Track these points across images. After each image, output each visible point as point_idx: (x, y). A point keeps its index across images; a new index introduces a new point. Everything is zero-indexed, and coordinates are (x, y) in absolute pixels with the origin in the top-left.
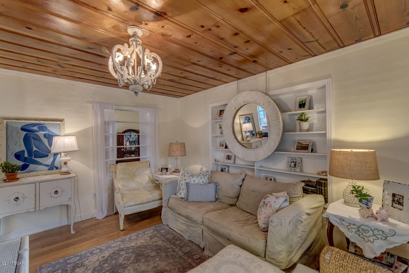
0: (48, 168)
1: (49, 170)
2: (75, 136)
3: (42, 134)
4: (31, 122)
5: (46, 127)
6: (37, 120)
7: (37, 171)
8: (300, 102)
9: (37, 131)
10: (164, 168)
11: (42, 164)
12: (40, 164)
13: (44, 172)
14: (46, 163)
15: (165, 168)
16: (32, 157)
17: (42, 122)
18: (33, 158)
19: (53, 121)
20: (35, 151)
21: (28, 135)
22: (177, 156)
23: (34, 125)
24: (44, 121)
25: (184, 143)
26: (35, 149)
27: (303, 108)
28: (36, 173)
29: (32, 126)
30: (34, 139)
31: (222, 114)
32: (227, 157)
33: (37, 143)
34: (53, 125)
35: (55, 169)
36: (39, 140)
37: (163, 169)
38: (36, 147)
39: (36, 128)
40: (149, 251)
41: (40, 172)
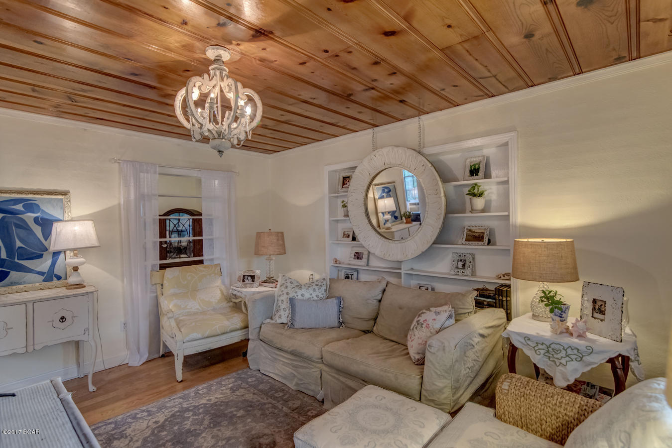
0: (42, 278)
1: (44, 281)
2: (92, 220)
3: (31, 217)
4: (10, 197)
5: (38, 205)
6: (22, 193)
7: (24, 283)
8: (471, 167)
9: (22, 213)
10: (248, 276)
11: (34, 270)
12: (30, 271)
13: (37, 285)
14: (38, 269)
15: (250, 276)
16: (15, 258)
17: (30, 196)
18: (16, 260)
19: (49, 194)
20: (19, 248)
21: (6, 220)
22: (270, 255)
23: (17, 201)
24: (35, 194)
25: (282, 233)
26: (19, 244)
27: (476, 176)
28: (22, 286)
29: (12, 202)
30: (18, 226)
31: (346, 184)
32: (355, 255)
33: (22, 233)
34: (50, 201)
35: (55, 279)
36: (27, 229)
37: (246, 277)
38: (21, 240)
39: (19, 207)
40: (233, 409)
41: (30, 285)
